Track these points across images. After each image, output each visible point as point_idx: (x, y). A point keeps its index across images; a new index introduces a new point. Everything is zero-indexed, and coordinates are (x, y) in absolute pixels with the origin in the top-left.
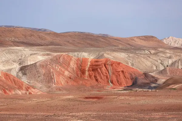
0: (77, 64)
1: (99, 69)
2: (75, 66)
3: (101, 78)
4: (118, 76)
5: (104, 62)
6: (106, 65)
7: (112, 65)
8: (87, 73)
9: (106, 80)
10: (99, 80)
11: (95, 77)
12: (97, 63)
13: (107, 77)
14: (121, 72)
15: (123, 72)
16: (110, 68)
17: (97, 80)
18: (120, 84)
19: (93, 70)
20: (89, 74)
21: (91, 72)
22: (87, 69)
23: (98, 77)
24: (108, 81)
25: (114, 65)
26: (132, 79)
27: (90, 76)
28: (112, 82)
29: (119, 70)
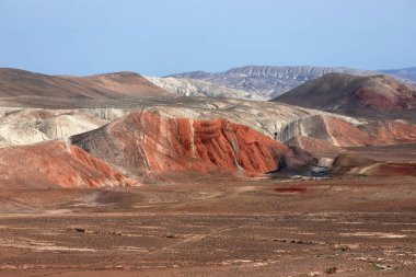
0: (171, 130)
1: (213, 140)
2: (169, 134)
3: (221, 157)
4: (250, 153)
5: (219, 125)
6: (226, 133)
7: (235, 132)
8: (194, 148)
9: (230, 161)
10: (218, 160)
11: (210, 154)
12: (207, 129)
13: (230, 154)
14: (254, 146)
15: (257, 144)
16: (232, 137)
17: (213, 161)
18: (257, 168)
19: (204, 141)
20: (198, 150)
21: (202, 146)
22: (192, 140)
23: (215, 156)
24: (234, 163)
25: (238, 131)
26: (275, 158)
27: (200, 153)
28: (242, 165)
29: (250, 141)
